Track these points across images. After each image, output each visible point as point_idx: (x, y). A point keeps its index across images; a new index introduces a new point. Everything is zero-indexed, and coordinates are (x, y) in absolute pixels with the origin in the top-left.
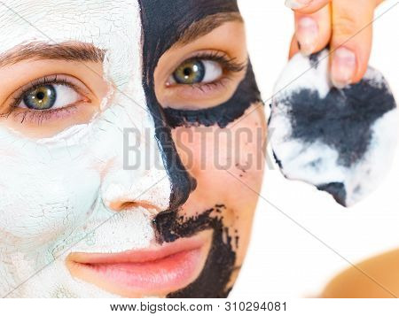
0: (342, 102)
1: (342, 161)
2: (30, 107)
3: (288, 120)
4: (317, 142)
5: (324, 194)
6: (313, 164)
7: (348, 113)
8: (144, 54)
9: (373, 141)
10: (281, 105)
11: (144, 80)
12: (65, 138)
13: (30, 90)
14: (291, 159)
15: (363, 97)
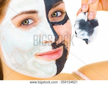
0: (89, 23)
1: (88, 35)
2: (24, 24)
3: (79, 25)
4: (84, 30)
6: (83, 35)
7: (90, 25)
8: (46, 11)
9: (94, 31)
10: (78, 22)
11: (46, 16)
12: (32, 30)
13: (24, 21)
14: (79, 33)
15: (93, 22)
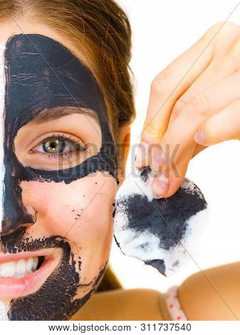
4: (146, 231)
5: (150, 267)
6: (142, 246)
7: (168, 212)
10: (121, 205)
11: (5, 144)
14: (127, 242)
